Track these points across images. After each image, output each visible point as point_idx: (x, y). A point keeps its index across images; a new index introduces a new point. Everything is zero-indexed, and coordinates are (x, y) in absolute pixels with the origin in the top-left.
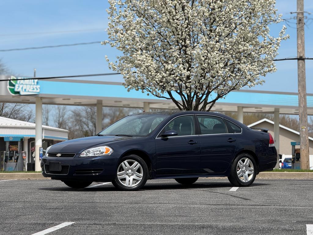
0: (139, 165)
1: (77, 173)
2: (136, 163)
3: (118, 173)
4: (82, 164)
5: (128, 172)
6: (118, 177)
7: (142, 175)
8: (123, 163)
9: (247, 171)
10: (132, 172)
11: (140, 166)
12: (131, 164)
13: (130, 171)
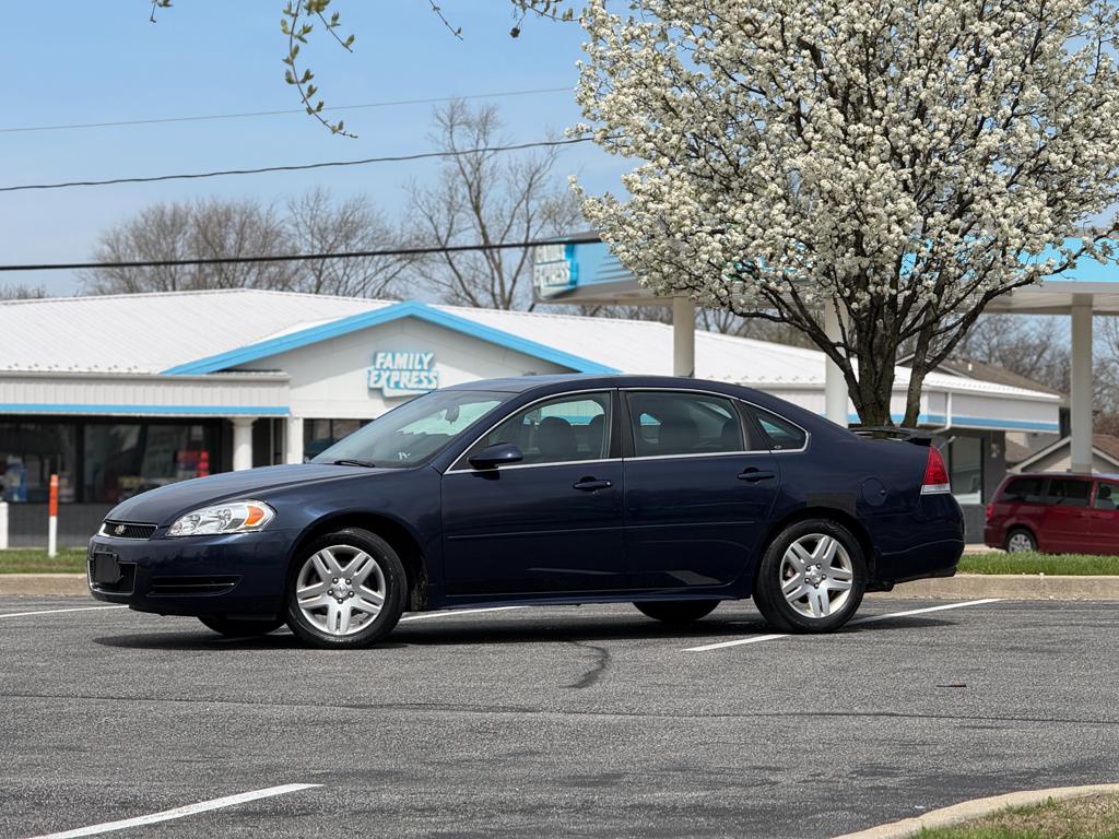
0: (372, 562)
1: (158, 590)
2: (362, 555)
3: (301, 589)
4: (179, 559)
5: (333, 585)
6: (300, 602)
7: (380, 595)
8: (316, 558)
9: (823, 579)
10: (350, 587)
11: (374, 567)
12: (344, 558)
13: (342, 581)
